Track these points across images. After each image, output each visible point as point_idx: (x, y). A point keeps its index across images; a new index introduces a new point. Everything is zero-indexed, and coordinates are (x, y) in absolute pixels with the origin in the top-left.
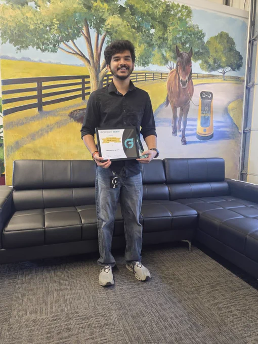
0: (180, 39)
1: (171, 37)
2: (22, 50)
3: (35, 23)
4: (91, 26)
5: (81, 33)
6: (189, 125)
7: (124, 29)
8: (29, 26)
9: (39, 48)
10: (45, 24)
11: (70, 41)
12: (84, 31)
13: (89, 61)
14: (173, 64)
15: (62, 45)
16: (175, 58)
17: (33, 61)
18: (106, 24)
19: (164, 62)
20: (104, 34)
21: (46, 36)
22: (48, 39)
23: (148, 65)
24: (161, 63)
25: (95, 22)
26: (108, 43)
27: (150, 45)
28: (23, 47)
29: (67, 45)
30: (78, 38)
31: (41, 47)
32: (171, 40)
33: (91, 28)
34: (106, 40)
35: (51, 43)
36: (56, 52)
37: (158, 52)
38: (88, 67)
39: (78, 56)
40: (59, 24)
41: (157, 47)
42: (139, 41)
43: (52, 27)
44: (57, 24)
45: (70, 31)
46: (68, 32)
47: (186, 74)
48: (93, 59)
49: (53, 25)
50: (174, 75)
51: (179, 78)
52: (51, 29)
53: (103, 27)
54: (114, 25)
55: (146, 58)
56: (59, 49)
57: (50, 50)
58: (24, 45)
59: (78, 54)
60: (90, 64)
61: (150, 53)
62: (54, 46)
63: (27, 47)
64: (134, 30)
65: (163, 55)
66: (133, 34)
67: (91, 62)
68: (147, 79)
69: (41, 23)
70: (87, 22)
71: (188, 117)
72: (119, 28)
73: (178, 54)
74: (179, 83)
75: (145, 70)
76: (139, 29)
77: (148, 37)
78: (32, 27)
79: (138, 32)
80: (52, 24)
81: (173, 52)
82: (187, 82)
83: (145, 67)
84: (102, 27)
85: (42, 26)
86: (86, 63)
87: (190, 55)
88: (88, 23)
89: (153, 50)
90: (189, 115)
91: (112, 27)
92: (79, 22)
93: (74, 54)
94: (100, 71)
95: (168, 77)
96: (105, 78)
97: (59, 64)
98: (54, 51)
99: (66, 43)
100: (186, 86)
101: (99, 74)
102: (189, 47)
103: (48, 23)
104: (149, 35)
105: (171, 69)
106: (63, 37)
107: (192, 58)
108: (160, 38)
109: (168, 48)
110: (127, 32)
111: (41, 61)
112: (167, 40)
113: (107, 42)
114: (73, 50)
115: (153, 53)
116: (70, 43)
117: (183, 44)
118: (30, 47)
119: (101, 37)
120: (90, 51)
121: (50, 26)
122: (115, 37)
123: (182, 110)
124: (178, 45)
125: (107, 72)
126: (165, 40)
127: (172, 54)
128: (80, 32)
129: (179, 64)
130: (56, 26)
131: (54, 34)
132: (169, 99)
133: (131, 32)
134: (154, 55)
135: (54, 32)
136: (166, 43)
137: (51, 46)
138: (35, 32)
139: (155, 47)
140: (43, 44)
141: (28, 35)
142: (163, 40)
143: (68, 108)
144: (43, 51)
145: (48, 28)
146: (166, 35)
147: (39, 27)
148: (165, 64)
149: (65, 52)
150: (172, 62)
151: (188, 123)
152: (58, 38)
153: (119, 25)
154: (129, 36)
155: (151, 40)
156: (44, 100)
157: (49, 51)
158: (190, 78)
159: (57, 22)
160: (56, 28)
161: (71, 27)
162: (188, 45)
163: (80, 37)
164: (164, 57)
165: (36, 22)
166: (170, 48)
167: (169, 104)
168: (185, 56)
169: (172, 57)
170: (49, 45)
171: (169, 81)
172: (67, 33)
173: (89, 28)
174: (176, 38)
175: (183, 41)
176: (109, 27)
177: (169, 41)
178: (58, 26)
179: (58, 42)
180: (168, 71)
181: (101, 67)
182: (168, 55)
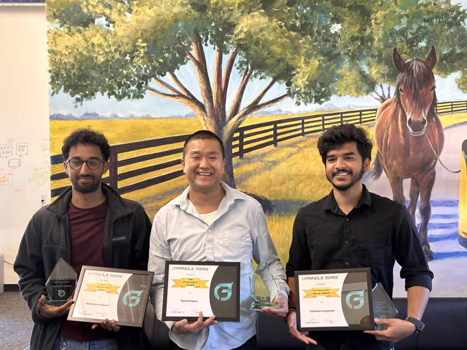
0: (402, 33)
1: (381, 32)
2: (85, 101)
3: (106, 53)
4: (207, 39)
5: (188, 57)
6: (436, 216)
7: (272, 34)
8: (96, 58)
9: (114, 93)
10: (123, 51)
11: (168, 73)
12: (194, 52)
13: (202, 107)
14: (388, 89)
15: (153, 83)
16: (391, 77)
17: (102, 118)
18: (236, 32)
19: (365, 88)
20: (231, 51)
21: (125, 72)
22: (128, 77)
23: (327, 99)
24: (358, 91)
25: (214, 33)
26: (241, 66)
27: (332, 57)
28: (86, 96)
29: (161, 82)
30: (182, 67)
31: (117, 92)
32: (379, 40)
33: (206, 45)
34: (236, 61)
35: (133, 83)
36: (142, 97)
37: (350, 70)
38: (201, 118)
39: (182, 99)
40: (147, 46)
41: (347, 59)
42: (307, 52)
43: (136, 53)
44: (143, 47)
45: (167, 55)
46: (164, 58)
47: (422, 106)
48: (211, 101)
49: (137, 51)
50: (391, 112)
51: (404, 116)
52: (132, 58)
53: (230, 38)
54: (252, 30)
55: (322, 85)
56: (147, 91)
57: (132, 94)
58: (87, 92)
59: (181, 95)
60: (205, 111)
61: (333, 73)
62: (139, 86)
63: (93, 94)
64: (293, 34)
65: (362, 73)
66: (292, 40)
67: (207, 110)
69: (115, 51)
70: (198, 36)
71: (432, 199)
72: (263, 35)
74: (404, 126)
75: (322, 110)
76: (305, 29)
77: (327, 40)
78: (101, 59)
79: (303, 35)
80: (135, 48)
81: (387, 62)
82: (424, 122)
83: (321, 103)
84: (227, 40)
85: (117, 56)
86: (198, 111)
87: (429, 65)
88: (202, 36)
89: (338, 67)
90: (436, 194)
91: (249, 35)
92: (183, 37)
93: (174, 96)
94: (225, 123)
95: (378, 117)
96: (237, 135)
97: (148, 118)
98: (139, 95)
99: (161, 78)
100: (423, 133)
101: (224, 128)
102: (427, 47)
103: (127, 48)
104: (329, 38)
105: (383, 99)
106: (154, 68)
107: (434, 70)
108: (353, 39)
109: (373, 56)
110: (279, 40)
111: (115, 116)
112: (371, 39)
113: (238, 65)
114: (174, 90)
115: (339, 71)
116: (168, 78)
117: (411, 43)
118: (98, 94)
119: (226, 58)
120: (204, 87)
121: (131, 53)
122: (255, 51)
123: (415, 183)
124: (399, 46)
125: (240, 123)
126: (365, 41)
127: (384, 69)
128: (185, 55)
129: (402, 87)
130: (142, 50)
131: (140, 64)
132: (383, 162)
133: (289, 37)
134: (341, 77)
135: (138, 61)
136: (369, 48)
137: (133, 88)
138: (105, 68)
139: (342, 60)
140: (120, 85)
141: (94, 74)
142: (362, 44)
144: (120, 98)
145: (128, 58)
146: (368, 31)
147: (113, 58)
148: (367, 92)
149: (160, 96)
150: (385, 86)
151: (434, 211)
152: (146, 72)
153: (262, 30)
154: (283, 46)
155: (335, 46)
157: (129, 97)
158: (432, 114)
159: (145, 45)
160: (142, 55)
161: (168, 50)
162: (423, 44)
163: (185, 64)
164: (364, 78)
165: (107, 50)
166: (380, 56)
167: (384, 174)
169: (383, 76)
170: (129, 86)
171: (379, 126)
172: (161, 61)
173: (203, 45)
174: (392, 33)
175: (410, 36)
176: (242, 36)
177: (375, 43)
178: (146, 49)
179: (146, 78)
181: (228, 114)
182: (373, 71)
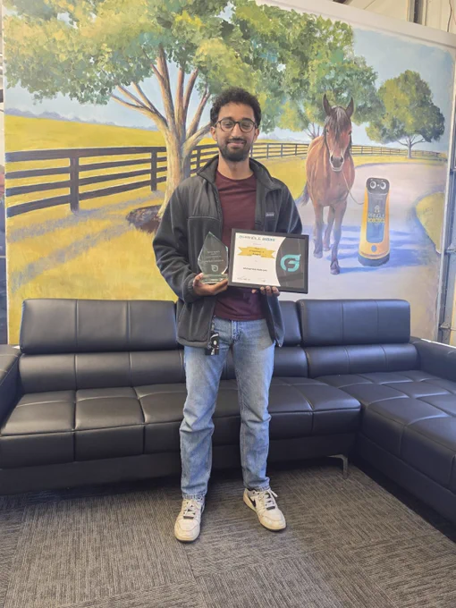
0: (331, 82)
1: (315, 79)
2: (45, 99)
3: (69, 52)
4: (171, 56)
5: (153, 70)
6: (345, 238)
7: (229, 62)
8: (58, 55)
9: (76, 95)
10: (87, 53)
11: (132, 83)
12: (158, 66)
13: (165, 121)
14: (318, 128)
15: (116, 91)
16: (322, 118)
17: (63, 119)
18: (197, 54)
19: (301, 124)
20: (193, 72)
21: (88, 75)
22: (91, 80)
23: (272, 130)
24: (296, 125)
25: (177, 50)
26: (200, 88)
27: (277, 94)
28: (46, 94)
29: (125, 91)
30: (146, 79)
31: (79, 95)
32: (314, 85)
33: (170, 61)
34: (197, 82)
35: (96, 87)
36: (106, 103)
37: (291, 107)
38: (163, 133)
39: (145, 111)
40: (113, 52)
41: (289, 97)
42: (257, 86)
43: (100, 58)
44: (108, 53)
45: (132, 65)
46: (129, 67)
47: (342, 147)
48: (173, 117)
49: (102, 55)
50: (319, 147)
51: (328, 153)
52: (97, 62)
53: (192, 59)
54: (212, 55)
55: (269, 117)
56: (111, 98)
57: (95, 99)
58: (47, 90)
59: (147, 108)
60: (167, 125)
61: (277, 107)
62: (103, 92)
63: (53, 93)
64: (247, 66)
65: (299, 111)
66: (246, 73)
67: (169, 124)
68: (270, 154)
69: (79, 51)
70: (163, 51)
72: (221, 61)
73: (327, 110)
74: (327, 162)
75: (267, 139)
76: (256, 63)
77: (274, 78)
78: (63, 58)
79: (255, 69)
80: (100, 53)
81: (319, 106)
82: (342, 160)
83: (267, 132)
84: (190, 60)
85: (81, 57)
86: (161, 125)
87: (349, 112)
88: (166, 52)
89: (281, 103)
90: (346, 221)
91: (209, 60)
92: (150, 50)
93: (137, 107)
94: (185, 140)
95: (309, 151)
96: (195, 152)
97: (111, 125)
98: (102, 101)
99: (125, 87)
100: (340, 169)
101: (184, 145)
102: (347, 98)
103: (92, 51)
104: (276, 76)
105: (314, 136)
106: (118, 76)
107: (352, 118)
108: (294, 80)
109: (308, 98)
110: (235, 68)
111: (77, 119)
112: (308, 83)
113: (198, 87)
114: (138, 101)
115: (283, 107)
116: (132, 88)
117: (337, 92)
118: (59, 94)
119: (188, 78)
120: (167, 103)
121: (96, 56)
122: (214, 76)
123: (333, 210)
124: (328, 93)
125: (198, 142)
126: (304, 84)
127: (316, 111)
128: (149, 68)
129: (328, 128)
130: (107, 56)
131: (103, 71)
132: (310, 191)
133: (243, 68)
134: (283, 112)
135: (103, 66)
136: (306, 91)
137: (97, 93)
138: (68, 67)
139: (285, 98)
140: (83, 88)
141: (56, 72)
142: (301, 86)
143: (126, 204)
144: (82, 101)
145: (91, 60)
146: (306, 76)
147: (76, 58)
148: (303, 129)
149: (124, 105)
150: (316, 125)
151: (344, 234)
152: (110, 78)
153: (220, 57)
154: (238, 75)
155: (280, 84)
156: (82, 189)
157: (92, 101)
158: (348, 154)
159: (110, 50)
160: (106, 61)
161: (133, 59)
162: (345, 95)
163: (149, 76)
164: (301, 116)
165: (70, 49)
166: (314, 99)
167: (310, 201)
168: (340, 113)
169: (315, 116)
170: (92, 90)
171: (309, 159)
172: (126, 69)
173: (167, 61)
174: (323, 82)
175: (336, 87)
176: (202, 59)
177: (311, 87)
178: (111, 56)
179: (109, 85)
180: (309, 140)
181: (188, 132)
182: (310, 111)
